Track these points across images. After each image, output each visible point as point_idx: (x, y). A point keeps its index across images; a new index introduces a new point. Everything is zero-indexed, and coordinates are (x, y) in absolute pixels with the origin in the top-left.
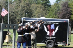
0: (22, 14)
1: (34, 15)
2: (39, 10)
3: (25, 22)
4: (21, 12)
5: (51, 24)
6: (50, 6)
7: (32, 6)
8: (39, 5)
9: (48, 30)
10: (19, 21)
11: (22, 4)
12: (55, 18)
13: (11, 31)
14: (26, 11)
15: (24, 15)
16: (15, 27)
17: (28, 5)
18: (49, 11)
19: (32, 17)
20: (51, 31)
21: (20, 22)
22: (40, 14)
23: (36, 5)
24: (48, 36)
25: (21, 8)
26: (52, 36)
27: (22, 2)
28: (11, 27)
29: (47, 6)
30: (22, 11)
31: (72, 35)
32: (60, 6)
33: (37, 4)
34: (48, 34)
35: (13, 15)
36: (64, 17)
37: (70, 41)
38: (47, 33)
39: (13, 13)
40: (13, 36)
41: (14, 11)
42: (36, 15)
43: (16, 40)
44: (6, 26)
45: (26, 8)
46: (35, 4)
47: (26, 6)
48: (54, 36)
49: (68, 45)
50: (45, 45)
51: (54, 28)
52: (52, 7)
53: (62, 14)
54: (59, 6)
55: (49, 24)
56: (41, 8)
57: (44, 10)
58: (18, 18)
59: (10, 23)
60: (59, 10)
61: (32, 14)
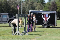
0: (29, 9)
2: (39, 6)
3: (31, 13)
4: (28, 7)
5: (46, 14)
6: (45, 3)
7: (34, 4)
8: (39, 3)
9: (44, 18)
11: (29, 3)
12: (48, 10)
13: (23, 18)
14: (31, 7)
15: (30, 9)
16: (25, 16)
17: (33, 3)
18: (44, 7)
19: (35, 10)
20: (46, 18)
22: (39, 9)
23: (37, 3)
24: (44, 21)
26: (47, 21)
27: (29, 2)
28: (23, 16)
29: (43, 4)
31: (58, 20)
33: (37, 2)
34: (44, 20)
35: (24, 9)
36: (53, 10)
37: (57, 24)
41: (24, 7)
42: (37, 9)
43: (26, 23)
44: (21, 15)
46: (36, 3)
47: (31, 4)
48: (48, 21)
49: (56, 26)
50: (43, 26)
53: (52, 8)
54: (50, 4)
55: (45, 14)
56: (40, 5)
57: (42, 6)
58: (27, 11)
60: (50, 6)
61: (34, 8)
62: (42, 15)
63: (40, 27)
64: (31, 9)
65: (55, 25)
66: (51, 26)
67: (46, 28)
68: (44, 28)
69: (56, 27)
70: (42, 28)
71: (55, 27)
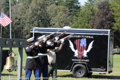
0: (33, 22)
1: (53, 23)
2: (61, 15)
3: (37, 35)
4: (31, 18)
5: (81, 38)
6: (79, 7)
7: (49, 8)
8: (61, 7)
9: (75, 49)
10: (27, 34)
11: (33, 5)
12: (87, 28)
13: (15, 50)
14: (40, 17)
15: (36, 23)
16: (21, 43)
17: (43, 6)
18: (77, 16)
19: (50, 26)
20: (81, 50)
21: (29, 35)
22: (62, 22)
23: (56, 7)
24: (76, 58)
25: (30, 12)
26: (83, 58)
27: (33, 2)
28: (14, 43)
29: (74, 8)
30: (33, 16)
31: (115, 56)
32: (96, 8)
33: (57, 4)
34: (76, 55)
35: (18, 24)
36: (102, 26)
37: (112, 66)
38: (74, 52)
39: (17, 20)
40: (18, 58)
41: (19, 17)
42: (57, 24)
43: (24, 65)
44: (7, 42)
45: (39, 12)
46: (54, 5)
47: (39, 8)
48: (85, 58)
49: (109, 72)
50: (72, 73)
51: (85, 45)
52: (83, 10)
53: (98, 21)
54: (94, 8)
55: (78, 38)
56: (65, 11)
57: (69, 15)
58: (26, 28)
59: (13, 37)
60: (93, 14)
61: (49, 21)
62: (70, 42)
63: (65, 74)
64: (38, 23)
65: (106, 71)
66: (94, 73)
67: (83, 77)
68: (76, 77)
69: (111, 74)
70: (71, 78)
71: (107, 74)
